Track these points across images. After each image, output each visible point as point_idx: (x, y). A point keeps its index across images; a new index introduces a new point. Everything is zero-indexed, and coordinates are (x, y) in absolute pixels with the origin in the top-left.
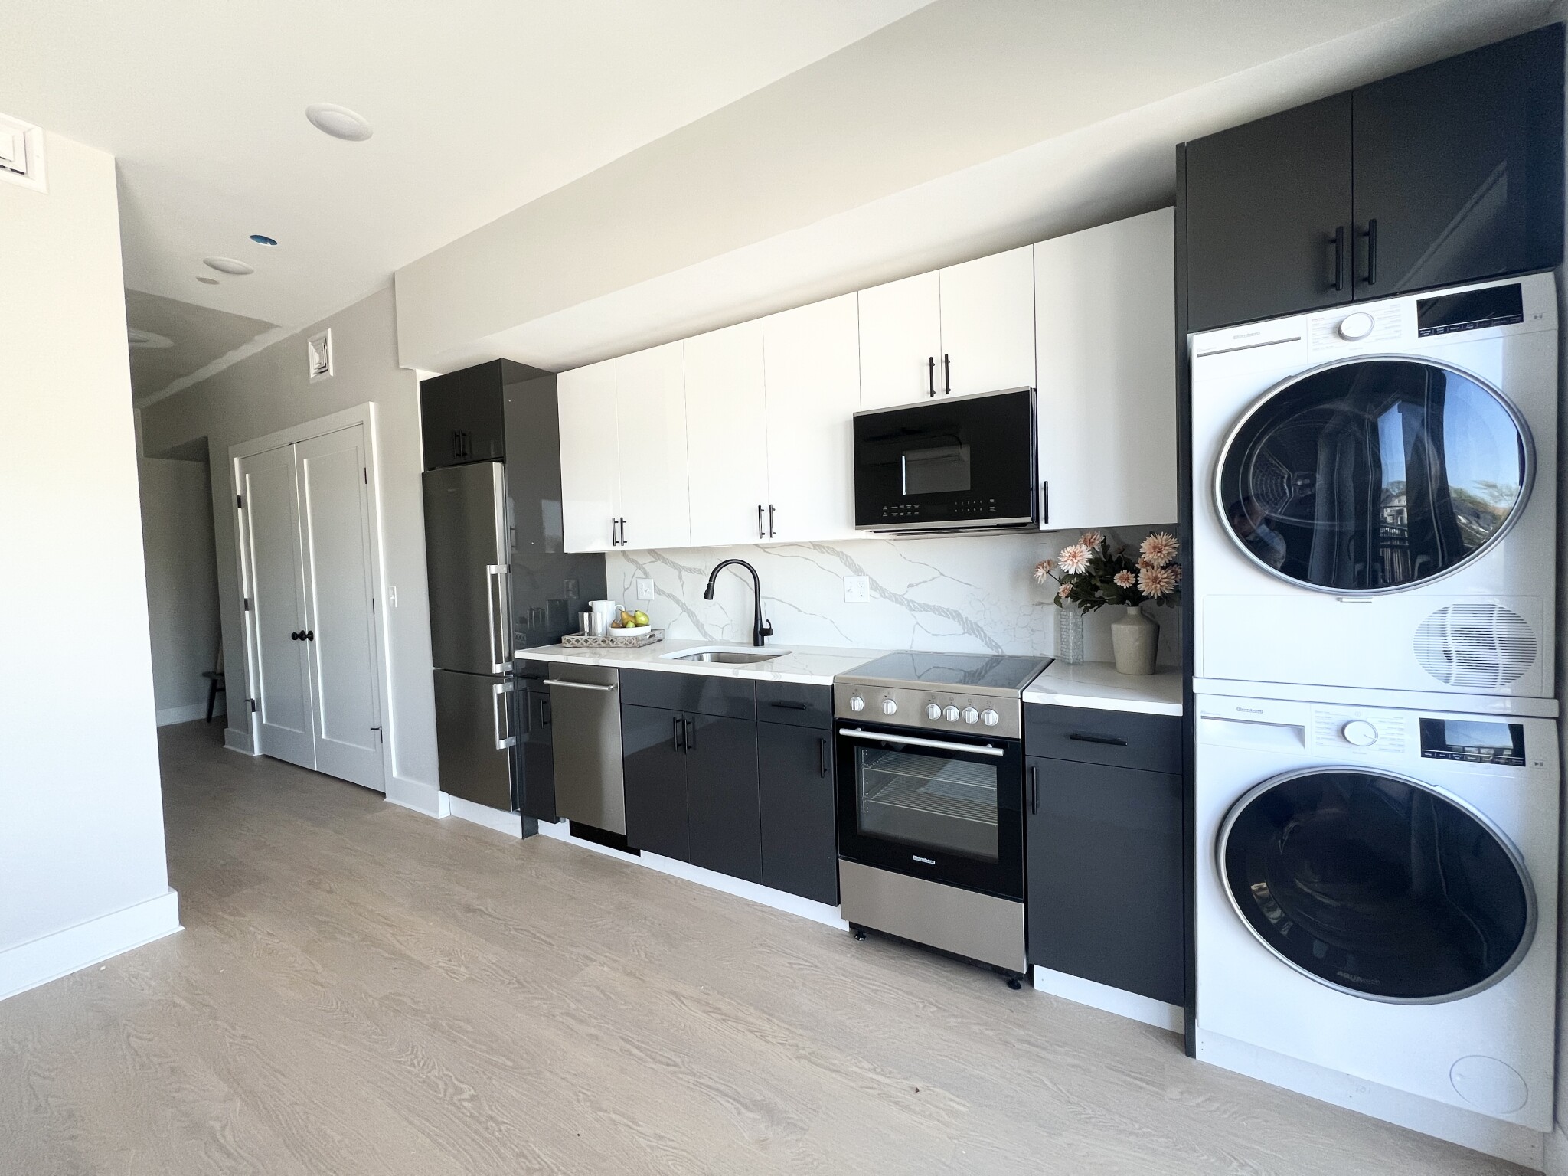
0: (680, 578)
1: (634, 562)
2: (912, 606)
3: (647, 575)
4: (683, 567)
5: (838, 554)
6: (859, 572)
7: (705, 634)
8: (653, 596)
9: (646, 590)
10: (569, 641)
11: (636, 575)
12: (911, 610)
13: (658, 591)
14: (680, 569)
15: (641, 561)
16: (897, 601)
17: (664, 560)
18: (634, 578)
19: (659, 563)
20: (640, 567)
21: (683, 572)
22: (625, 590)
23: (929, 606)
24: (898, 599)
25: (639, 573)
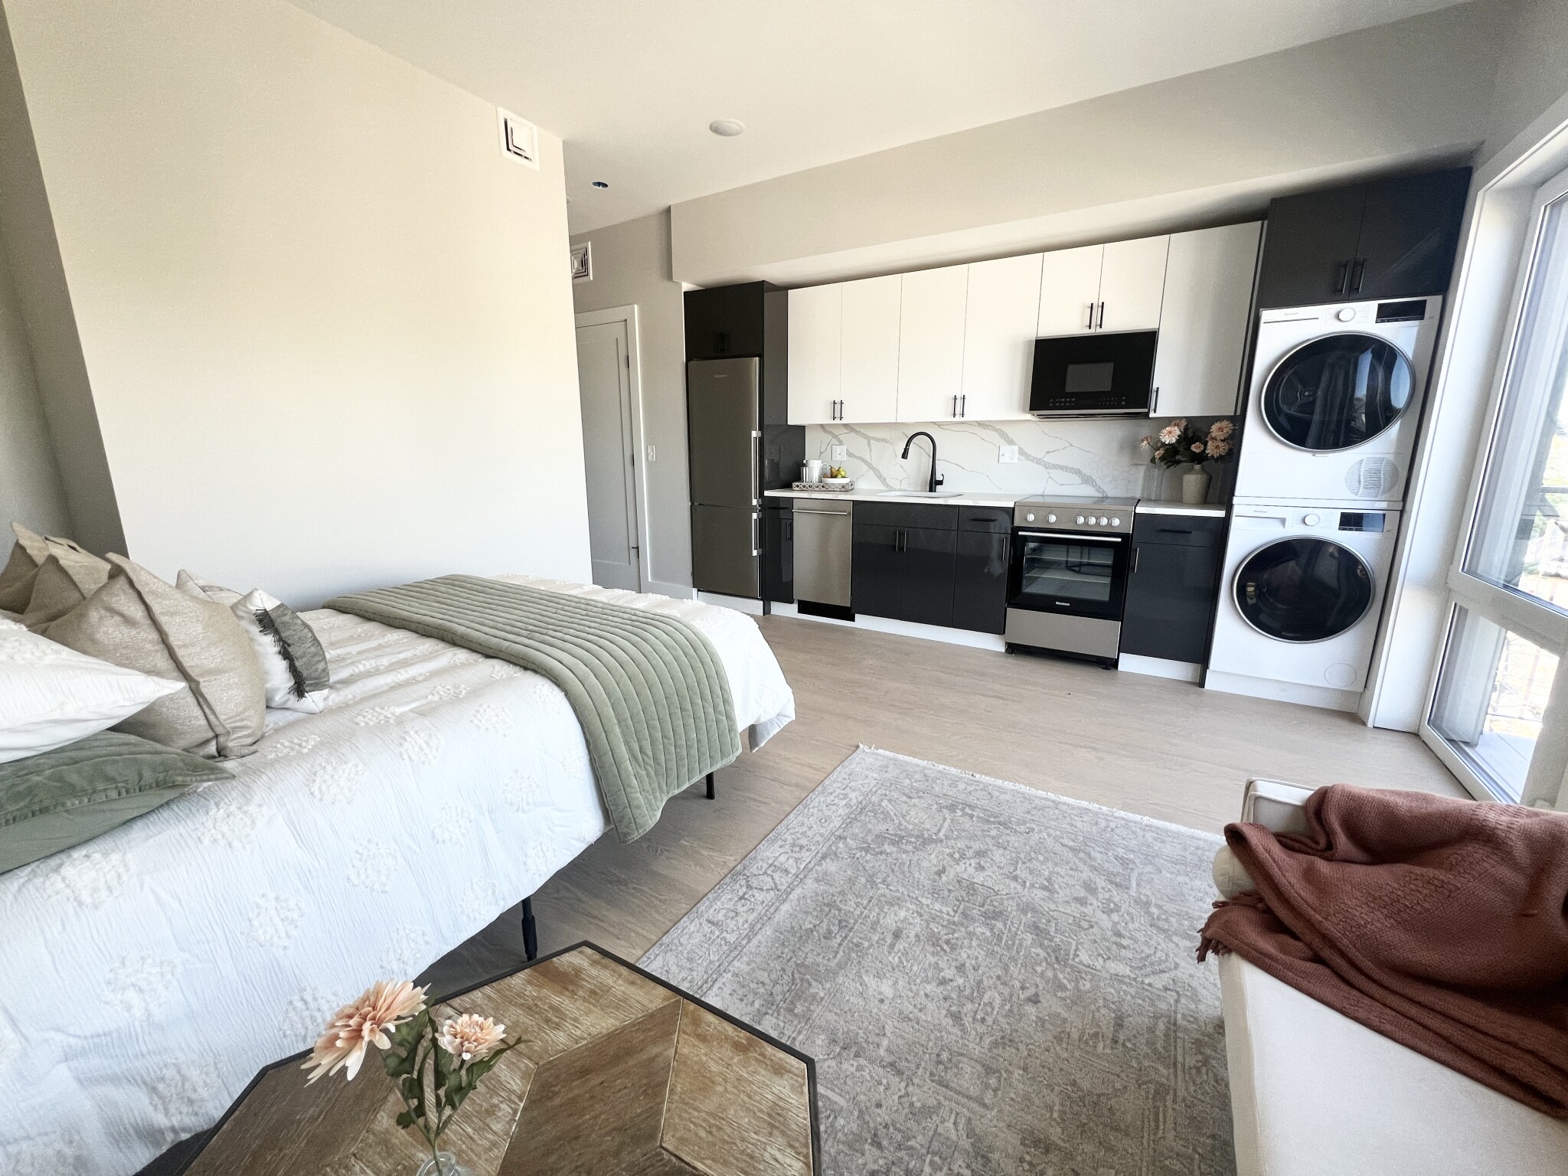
0: (869, 445)
1: (830, 433)
2: (1048, 466)
3: (841, 443)
4: (873, 438)
5: (997, 430)
6: (1011, 442)
7: (887, 485)
8: (845, 458)
9: (839, 455)
10: (798, 486)
11: (832, 443)
12: (1047, 468)
13: (849, 454)
14: (868, 439)
15: (836, 432)
16: (1037, 463)
17: (857, 432)
18: (830, 446)
19: (853, 435)
20: (836, 437)
21: (872, 442)
22: (821, 453)
23: (1059, 466)
24: (1038, 461)
25: (834, 441)
